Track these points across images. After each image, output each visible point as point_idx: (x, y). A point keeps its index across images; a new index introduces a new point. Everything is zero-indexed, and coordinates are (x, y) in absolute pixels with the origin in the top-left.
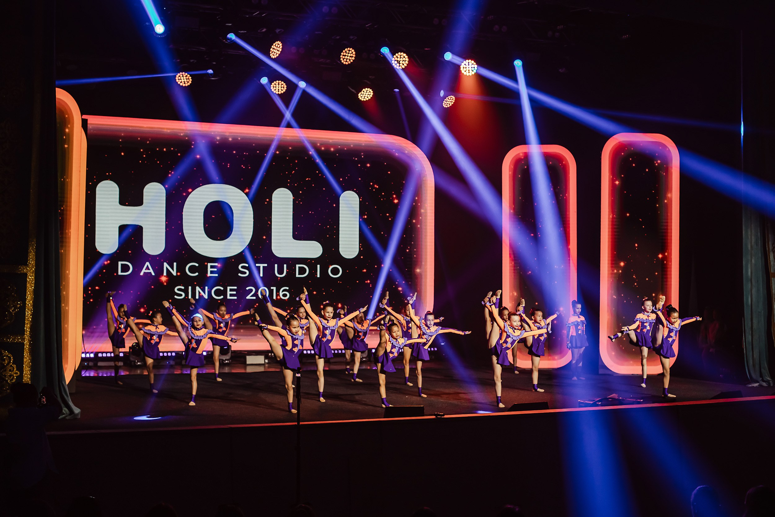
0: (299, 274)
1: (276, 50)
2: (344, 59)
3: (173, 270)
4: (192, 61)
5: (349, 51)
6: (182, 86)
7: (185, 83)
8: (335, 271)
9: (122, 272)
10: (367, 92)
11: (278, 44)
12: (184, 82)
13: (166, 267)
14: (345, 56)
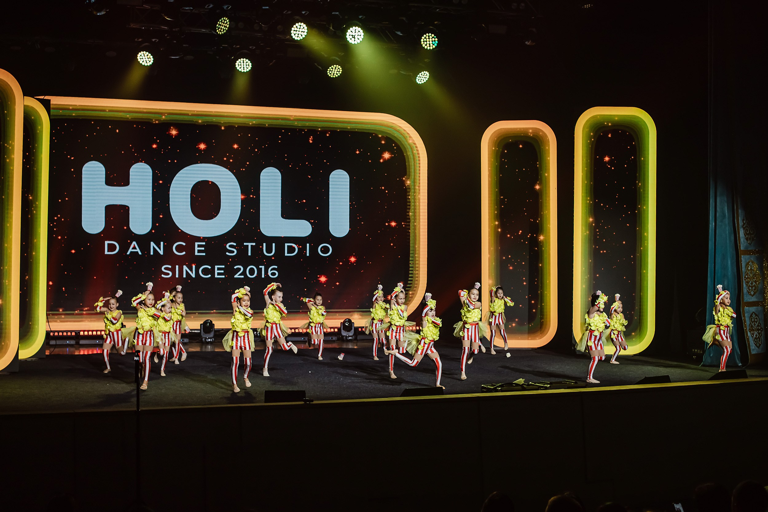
0: (288, 253)
1: (223, 26)
2: (295, 34)
3: (160, 249)
4: (154, 40)
5: (300, 26)
6: (144, 65)
7: (147, 63)
8: (325, 250)
9: (108, 251)
10: (335, 69)
11: (225, 20)
12: (146, 61)
13: (153, 246)
14: (296, 31)
